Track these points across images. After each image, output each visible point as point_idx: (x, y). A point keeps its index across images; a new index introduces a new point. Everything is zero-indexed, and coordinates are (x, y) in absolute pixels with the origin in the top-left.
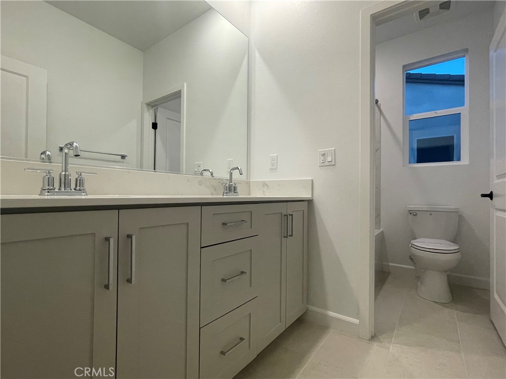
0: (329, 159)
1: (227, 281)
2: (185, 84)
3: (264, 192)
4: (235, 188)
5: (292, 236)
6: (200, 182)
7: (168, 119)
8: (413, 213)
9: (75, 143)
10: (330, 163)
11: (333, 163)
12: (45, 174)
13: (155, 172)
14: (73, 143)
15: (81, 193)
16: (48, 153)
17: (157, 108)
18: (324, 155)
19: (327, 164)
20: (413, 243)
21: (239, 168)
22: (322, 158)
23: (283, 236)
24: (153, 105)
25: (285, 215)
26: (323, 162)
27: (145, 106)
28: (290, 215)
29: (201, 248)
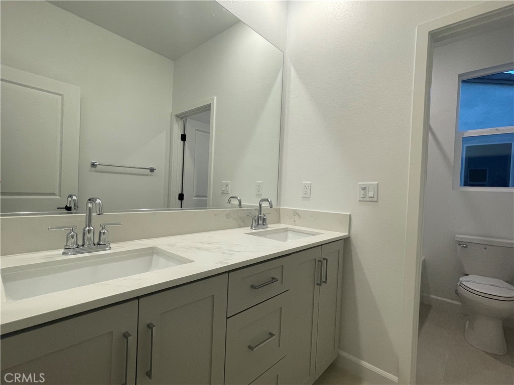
0: (371, 194)
1: (254, 350)
2: (215, 98)
3: (295, 221)
4: (264, 220)
5: (325, 282)
6: (228, 215)
7: (196, 130)
8: (463, 245)
9: (98, 200)
10: (373, 199)
11: (375, 199)
12: (69, 231)
13: (182, 210)
14: (96, 200)
15: (105, 247)
16: (74, 198)
17: (186, 119)
18: (364, 189)
19: (367, 199)
20: (464, 283)
21: (269, 200)
22: (363, 192)
23: (316, 282)
24: (182, 117)
25: (319, 261)
26: (363, 196)
27: (174, 118)
28: (324, 259)
29: (227, 318)
